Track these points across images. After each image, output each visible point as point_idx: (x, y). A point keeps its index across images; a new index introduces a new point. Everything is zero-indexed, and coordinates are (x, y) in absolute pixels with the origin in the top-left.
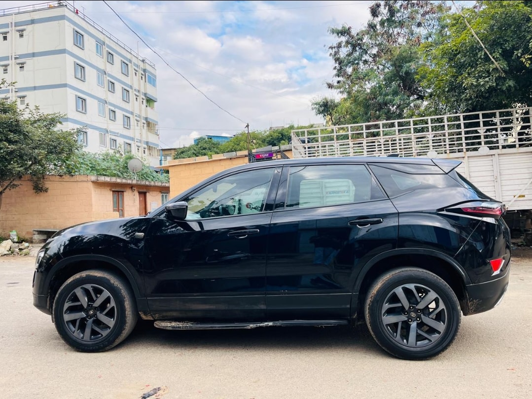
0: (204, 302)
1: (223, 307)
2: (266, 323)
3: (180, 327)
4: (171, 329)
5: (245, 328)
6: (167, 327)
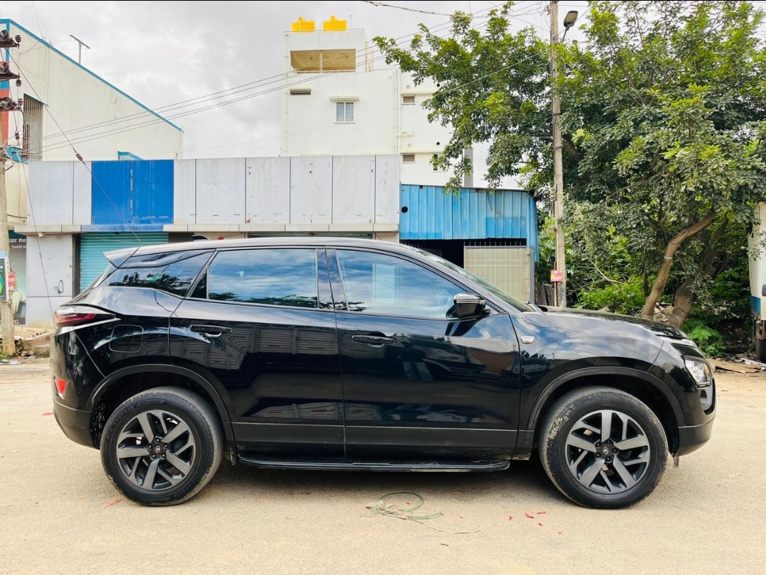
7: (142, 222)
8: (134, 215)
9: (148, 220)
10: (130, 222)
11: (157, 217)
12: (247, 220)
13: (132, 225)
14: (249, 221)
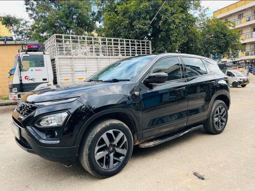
0: (167, 127)
1: (173, 128)
2: (186, 132)
3: (157, 144)
4: (153, 146)
5: (180, 136)
6: (151, 145)
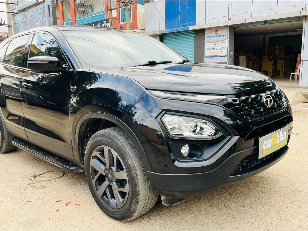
7: (184, 26)
8: (180, 23)
9: (186, 25)
10: (179, 27)
11: (189, 23)
12: (229, 19)
13: (180, 28)
14: (230, 20)
